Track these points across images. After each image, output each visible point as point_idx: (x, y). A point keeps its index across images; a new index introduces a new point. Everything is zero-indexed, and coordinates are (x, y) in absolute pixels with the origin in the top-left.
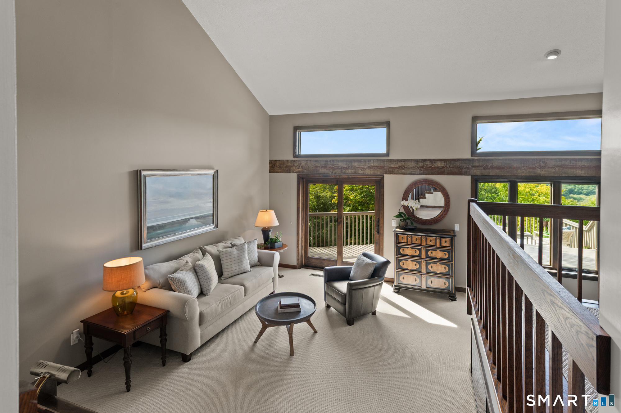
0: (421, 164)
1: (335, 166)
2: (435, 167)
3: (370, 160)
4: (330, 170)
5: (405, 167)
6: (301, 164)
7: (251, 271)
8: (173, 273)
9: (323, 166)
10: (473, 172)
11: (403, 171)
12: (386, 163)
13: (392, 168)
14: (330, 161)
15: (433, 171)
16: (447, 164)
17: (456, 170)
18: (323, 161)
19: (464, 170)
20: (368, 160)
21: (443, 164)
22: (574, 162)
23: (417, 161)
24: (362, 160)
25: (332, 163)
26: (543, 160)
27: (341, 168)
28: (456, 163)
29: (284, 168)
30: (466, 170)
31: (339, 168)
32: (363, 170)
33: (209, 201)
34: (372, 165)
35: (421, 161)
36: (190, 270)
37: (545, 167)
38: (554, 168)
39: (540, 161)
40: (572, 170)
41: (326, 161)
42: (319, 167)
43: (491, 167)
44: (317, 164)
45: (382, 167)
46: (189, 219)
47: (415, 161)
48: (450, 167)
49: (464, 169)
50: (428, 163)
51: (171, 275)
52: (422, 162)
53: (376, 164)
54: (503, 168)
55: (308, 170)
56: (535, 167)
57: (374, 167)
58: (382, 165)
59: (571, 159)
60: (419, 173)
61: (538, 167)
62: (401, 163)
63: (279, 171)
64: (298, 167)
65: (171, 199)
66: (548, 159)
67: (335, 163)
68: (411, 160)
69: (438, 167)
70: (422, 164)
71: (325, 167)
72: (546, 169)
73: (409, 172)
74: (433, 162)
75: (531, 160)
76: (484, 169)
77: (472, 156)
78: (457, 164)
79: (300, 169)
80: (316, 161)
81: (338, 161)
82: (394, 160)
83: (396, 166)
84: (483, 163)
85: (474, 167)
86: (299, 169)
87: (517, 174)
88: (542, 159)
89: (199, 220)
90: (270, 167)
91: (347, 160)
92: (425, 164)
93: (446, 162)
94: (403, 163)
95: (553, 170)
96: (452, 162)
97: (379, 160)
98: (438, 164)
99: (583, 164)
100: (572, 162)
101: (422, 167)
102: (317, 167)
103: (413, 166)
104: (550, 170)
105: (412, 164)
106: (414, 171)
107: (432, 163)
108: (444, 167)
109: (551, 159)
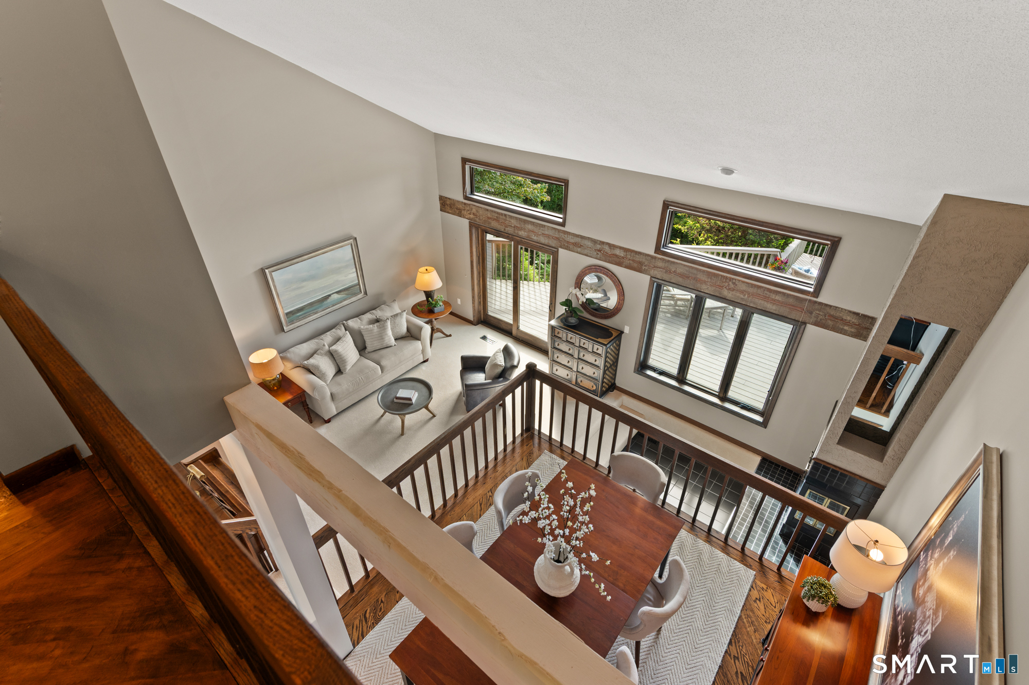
0: (598, 247)
1: (507, 222)
2: (613, 254)
3: (545, 226)
4: (502, 226)
5: (581, 246)
6: (472, 209)
7: (395, 345)
8: (308, 359)
9: (495, 219)
10: (653, 272)
11: (579, 250)
12: (561, 234)
13: (568, 242)
14: (502, 214)
15: (610, 259)
16: (626, 255)
17: (635, 265)
18: (495, 212)
19: (644, 268)
20: (543, 225)
21: (622, 254)
22: (768, 293)
23: (594, 241)
24: (536, 223)
25: (504, 217)
26: (734, 281)
27: (514, 227)
28: (637, 256)
29: (455, 210)
30: (646, 268)
31: (511, 226)
32: (537, 237)
33: (351, 272)
34: (546, 232)
35: (599, 242)
36: (326, 354)
37: (733, 290)
38: (743, 293)
39: (730, 281)
40: (763, 302)
41: (498, 213)
42: (491, 218)
43: (674, 272)
44: (489, 215)
45: (557, 239)
46: (329, 296)
47: (593, 241)
48: (629, 260)
49: (645, 266)
50: (607, 248)
51: (306, 362)
52: (599, 244)
53: (551, 233)
54: (688, 277)
55: (480, 219)
56: (723, 286)
57: (548, 236)
58: (557, 236)
59: (765, 288)
60: (595, 256)
61: (726, 288)
62: (577, 239)
63: (450, 211)
64: (469, 212)
65: (304, 284)
66: (739, 281)
67: (508, 219)
68: (589, 239)
69: (616, 256)
70: (600, 246)
71: (497, 220)
72: (734, 293)
73: (585, 253)
74: (612, 247)
75: (720, 277)
76: (666, 272)
77: (655, 253)
78: (638, 258)
79: (472, 216)
80: (487, 210)
81: (511, 217)
82: (570, 233)
83: (572, 241)
84: (666, 265)
85: (655, 267)
86: (470, 216)
87: (701, 289)
88: (733, 279)
89: (342, 293)
90: (440, 203)
91: (520, 218)
92: (603, 248)
93: (626, 252)
94: (580, 239)
95: (742, 296)
96: (633, 254)
97: (554, 228)
98: (618, 252)
99: (778, 298)
100: (766, 292)
101: (600, 251)
102: (488, 218)
103: (590, 246)
104: (738, 294)
105: (589, 244)
106: (590, 253)
107: (610, 249)
108: (623, 258)
109: (743, 282)
